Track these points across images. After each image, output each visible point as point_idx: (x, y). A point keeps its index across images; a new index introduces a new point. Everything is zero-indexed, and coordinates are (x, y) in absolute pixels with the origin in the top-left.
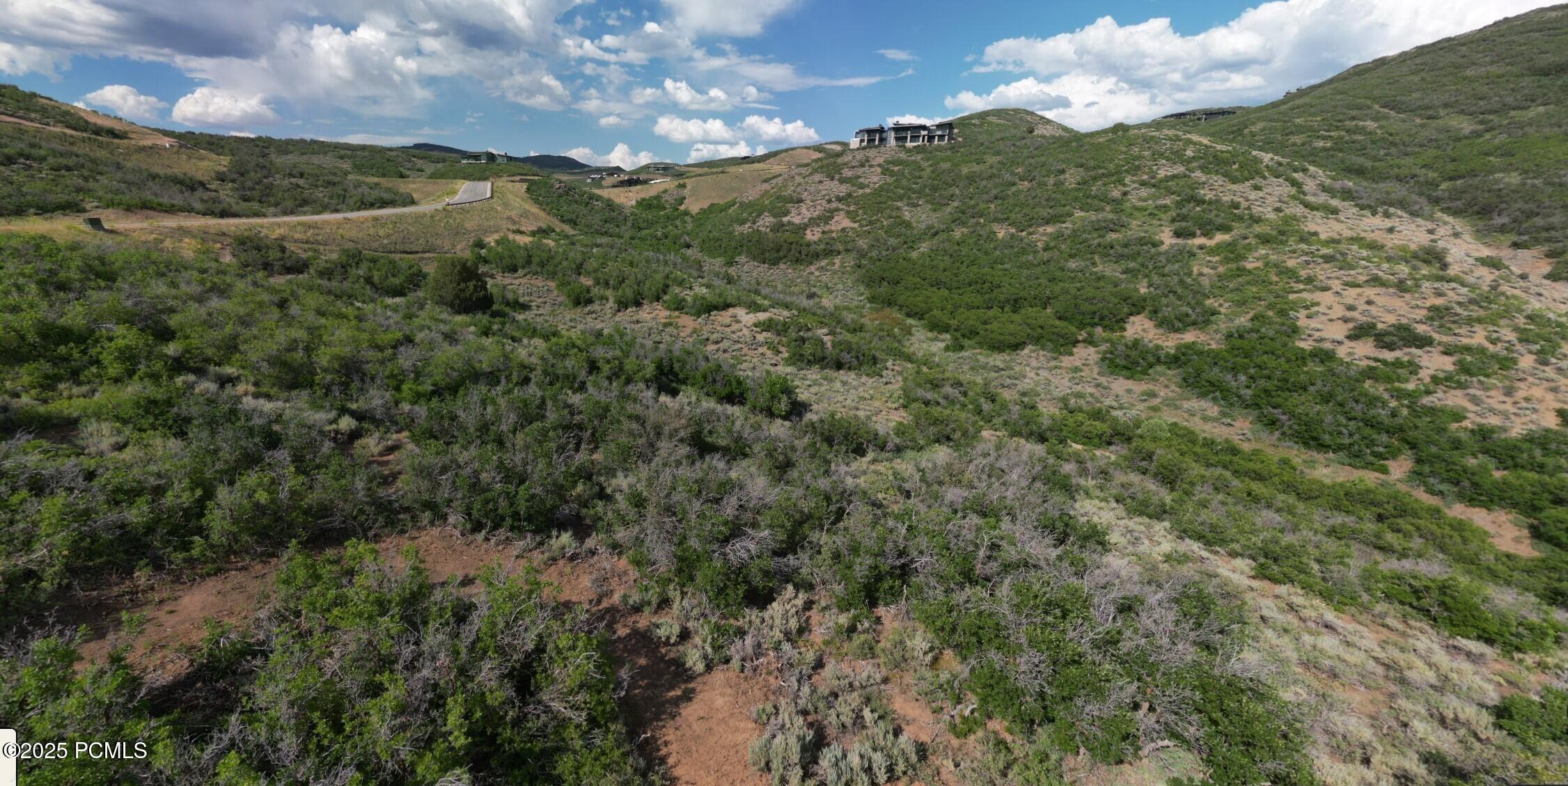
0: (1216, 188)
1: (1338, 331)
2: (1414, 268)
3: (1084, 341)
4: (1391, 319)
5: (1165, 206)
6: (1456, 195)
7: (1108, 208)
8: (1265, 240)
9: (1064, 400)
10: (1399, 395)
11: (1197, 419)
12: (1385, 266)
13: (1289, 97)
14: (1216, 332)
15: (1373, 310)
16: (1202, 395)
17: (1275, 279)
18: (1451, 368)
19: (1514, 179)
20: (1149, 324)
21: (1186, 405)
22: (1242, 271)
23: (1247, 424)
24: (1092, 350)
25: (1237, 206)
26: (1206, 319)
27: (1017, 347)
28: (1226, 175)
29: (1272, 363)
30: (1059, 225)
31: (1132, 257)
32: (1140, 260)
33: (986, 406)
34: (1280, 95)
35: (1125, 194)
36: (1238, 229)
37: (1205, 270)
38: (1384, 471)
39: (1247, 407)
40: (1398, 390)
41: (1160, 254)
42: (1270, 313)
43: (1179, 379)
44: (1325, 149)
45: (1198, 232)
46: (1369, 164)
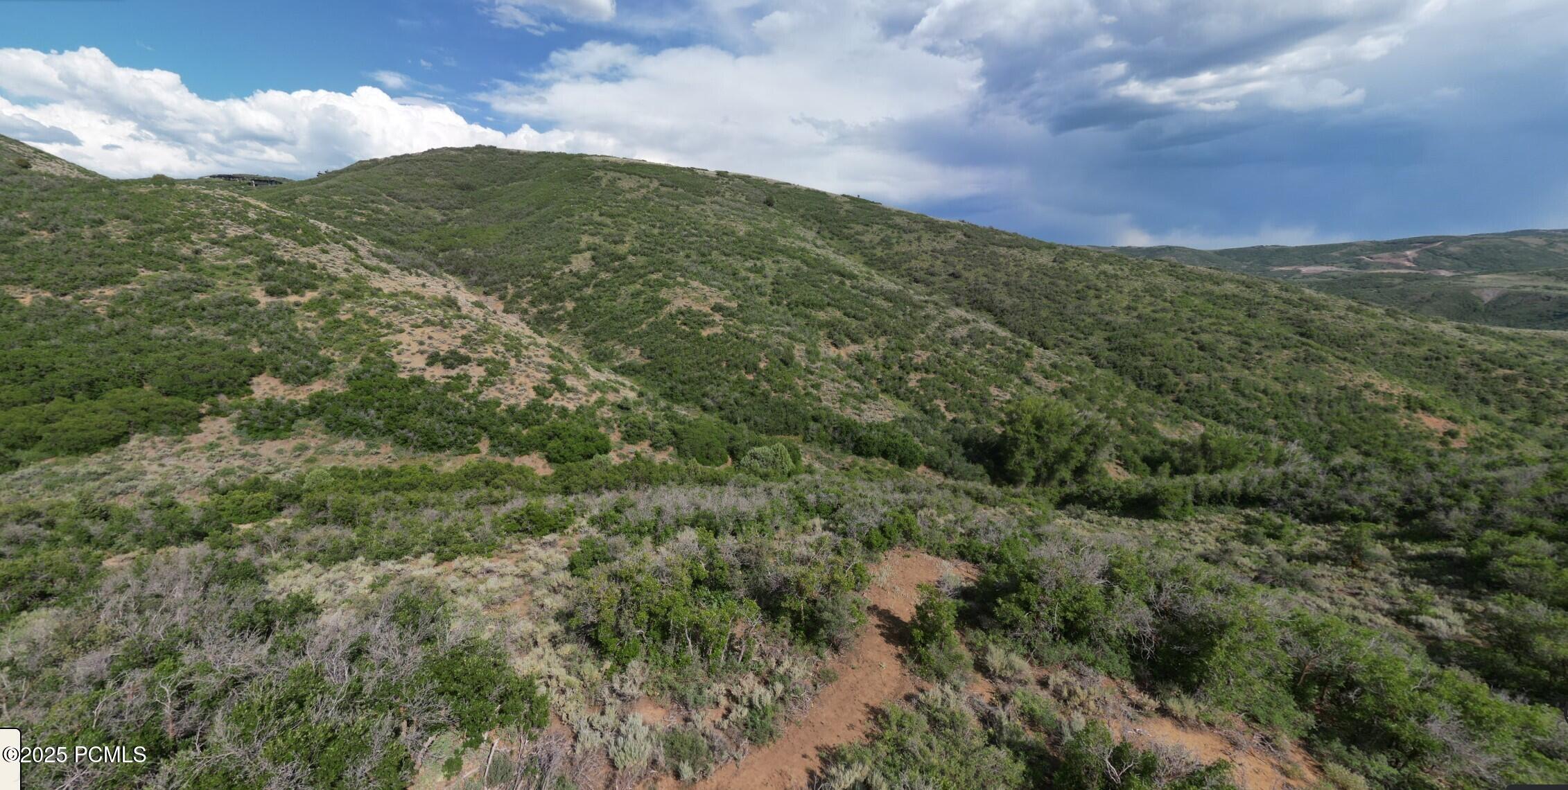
0: (287, 249)
1: (419, 362)
2: (445, 311)
3: (209, 413)
4: (445, 348)
5: (247, 266)
6: (449, 261)
7: (182, 267)
8: (347, 296)
9: (211, 484)
10: (467, 398)
11: (350, 457)
12: (430, 311)
13: (322, 177)
14: (338, 377)
15: (435, 343)
16: (347, 435)
17: (366, 327)
18: (484, 374)
19: (470, 252)
20: (275, 382)
21: (337, 448)
22: (339, 324)
23: (389, 448)
24: (222, 421)
25: (314, 267)
26: (325, 368)
27: (116, 440)
28: (295, 238)
29: (388, 395)
30: (121, 287)
31: (234, 317)
32: (241, 320)
33: (97, 528)
34: (314, 175)
35: (197, 252)
36: (323, 288)
37: (308, 324)
38: (478, 451)
39: (384, 434)
40: (466, 395)
41: (259, 312)
42: (372, 355)
43: (322, 427)
44: (362, 223)
45: (289, 291)
46: (394, 237)
